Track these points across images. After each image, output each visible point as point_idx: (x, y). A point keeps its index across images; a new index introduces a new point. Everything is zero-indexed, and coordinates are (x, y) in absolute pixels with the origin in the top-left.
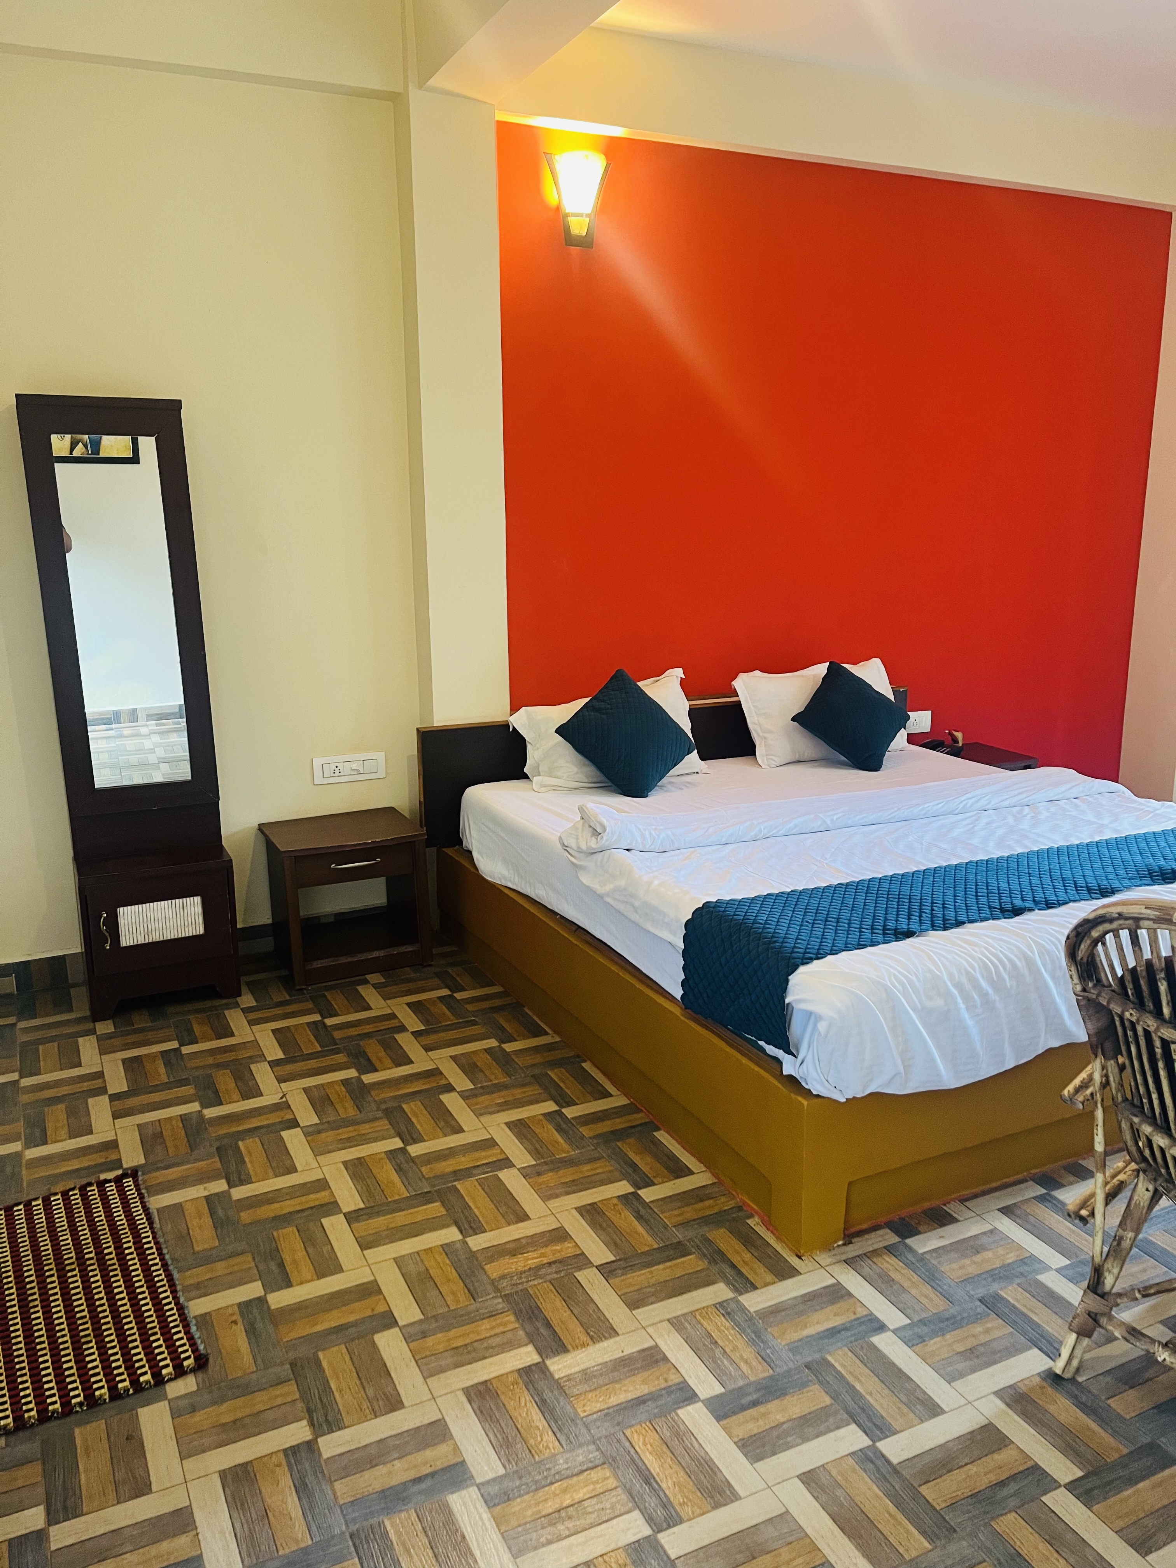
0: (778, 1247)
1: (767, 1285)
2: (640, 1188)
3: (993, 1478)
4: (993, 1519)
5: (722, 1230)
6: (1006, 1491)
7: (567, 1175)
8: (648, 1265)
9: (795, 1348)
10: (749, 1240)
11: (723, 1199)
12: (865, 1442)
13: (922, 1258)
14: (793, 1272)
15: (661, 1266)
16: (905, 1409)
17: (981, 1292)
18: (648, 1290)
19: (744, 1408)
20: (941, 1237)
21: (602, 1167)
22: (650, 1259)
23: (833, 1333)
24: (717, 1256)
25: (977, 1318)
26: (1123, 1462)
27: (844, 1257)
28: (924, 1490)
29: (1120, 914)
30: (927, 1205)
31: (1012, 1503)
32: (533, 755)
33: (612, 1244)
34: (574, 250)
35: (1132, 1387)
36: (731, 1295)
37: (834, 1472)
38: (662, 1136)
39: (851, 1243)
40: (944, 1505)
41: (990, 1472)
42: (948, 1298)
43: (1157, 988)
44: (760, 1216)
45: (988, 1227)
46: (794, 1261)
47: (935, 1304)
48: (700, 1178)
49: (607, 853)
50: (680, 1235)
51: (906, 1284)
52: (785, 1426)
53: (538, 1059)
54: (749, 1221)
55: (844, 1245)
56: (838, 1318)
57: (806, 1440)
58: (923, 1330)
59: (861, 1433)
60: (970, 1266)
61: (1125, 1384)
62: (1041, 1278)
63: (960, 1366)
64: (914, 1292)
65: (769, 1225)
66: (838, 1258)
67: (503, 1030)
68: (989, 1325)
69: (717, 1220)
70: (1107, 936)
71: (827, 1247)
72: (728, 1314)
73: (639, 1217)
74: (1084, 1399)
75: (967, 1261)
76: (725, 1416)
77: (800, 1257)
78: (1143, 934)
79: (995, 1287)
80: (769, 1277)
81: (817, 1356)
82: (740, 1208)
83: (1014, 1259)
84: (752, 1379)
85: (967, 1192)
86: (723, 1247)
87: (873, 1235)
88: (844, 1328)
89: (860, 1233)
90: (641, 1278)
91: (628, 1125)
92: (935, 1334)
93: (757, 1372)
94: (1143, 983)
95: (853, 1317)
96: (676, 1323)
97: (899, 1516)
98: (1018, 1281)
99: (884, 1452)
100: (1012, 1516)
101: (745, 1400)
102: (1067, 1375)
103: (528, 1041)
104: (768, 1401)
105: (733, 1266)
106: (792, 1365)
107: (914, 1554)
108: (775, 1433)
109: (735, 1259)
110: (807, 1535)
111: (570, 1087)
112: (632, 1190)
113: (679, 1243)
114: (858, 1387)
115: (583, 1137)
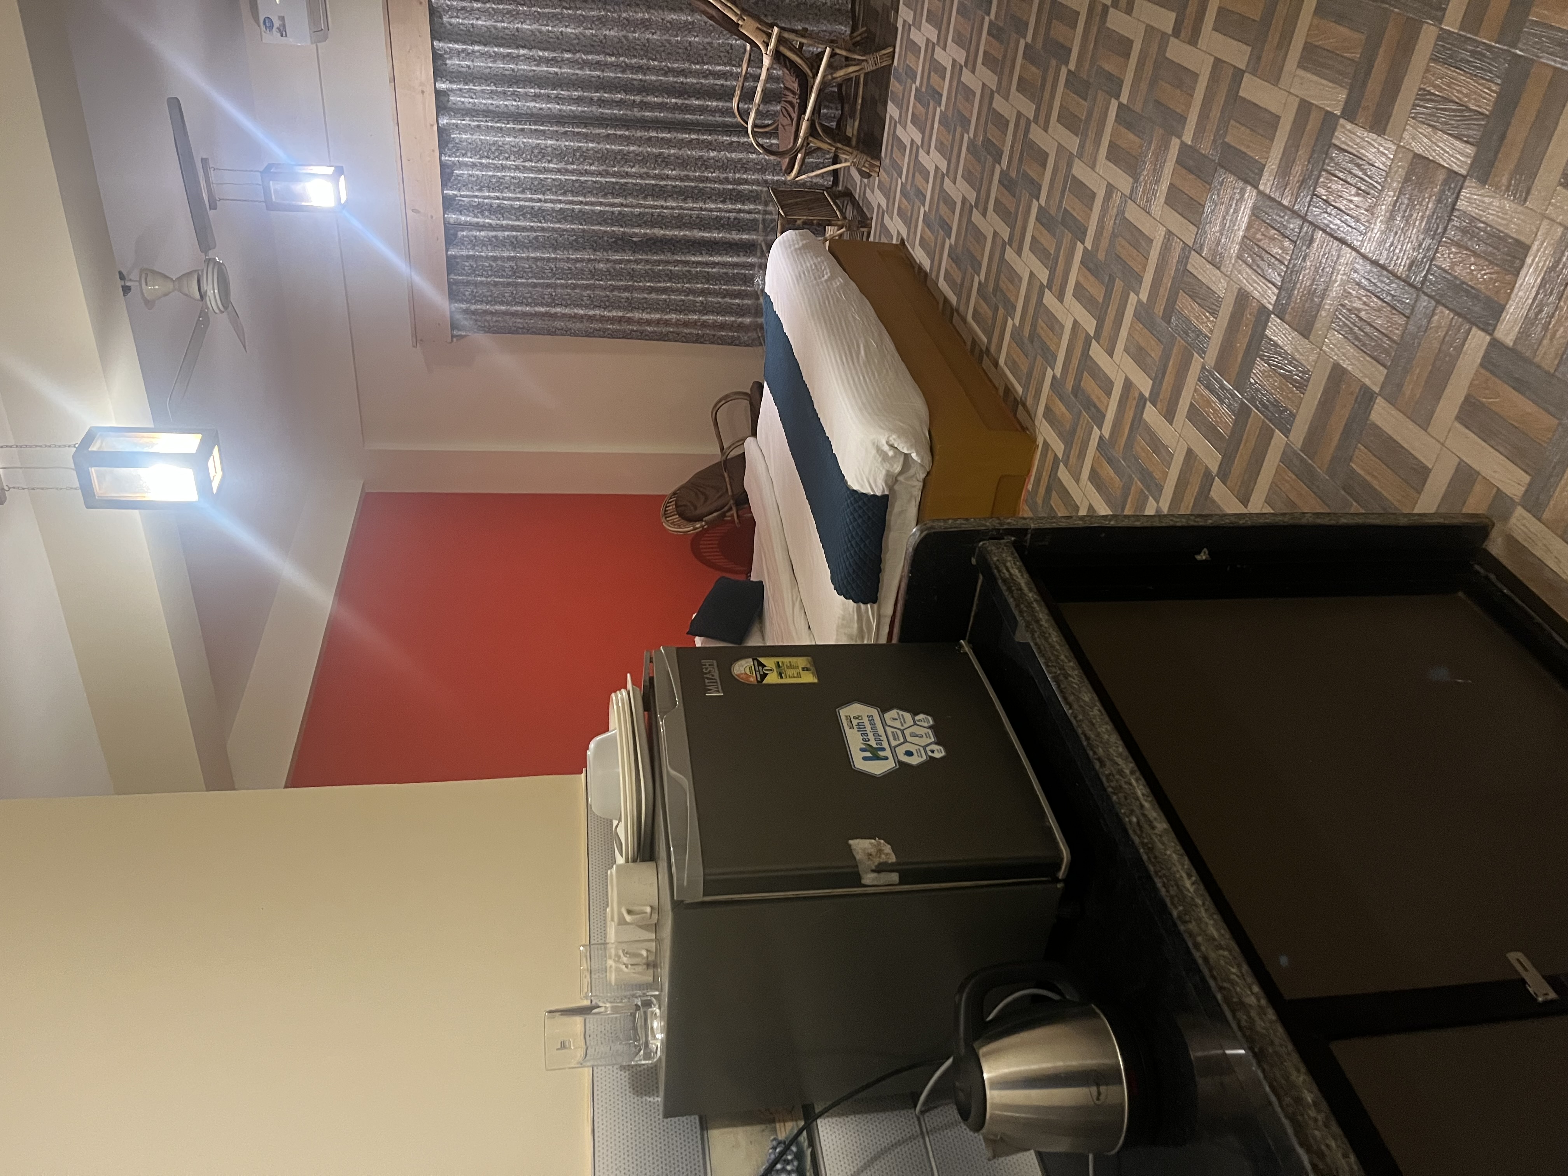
1: (1053, 451)
9: (1071, 409)
13: (1024, 387)
14: (1046, 442)
20: (1014, 385)
23: (1060, 398)
27: (1030, 420)
31: (1095, 261)
36: (1061, 463)
39: (1027, 427)
51: (1035, 383)
55: (1028, 429)
66: (1034, 427)
68: (1040, 330)
71: (1031, 436)
72: (1068, 457)
76: (1102, 413)
77: (1039, 445)
80: (1050, 452)
84: (1087, 417)
95: (1053, 394)
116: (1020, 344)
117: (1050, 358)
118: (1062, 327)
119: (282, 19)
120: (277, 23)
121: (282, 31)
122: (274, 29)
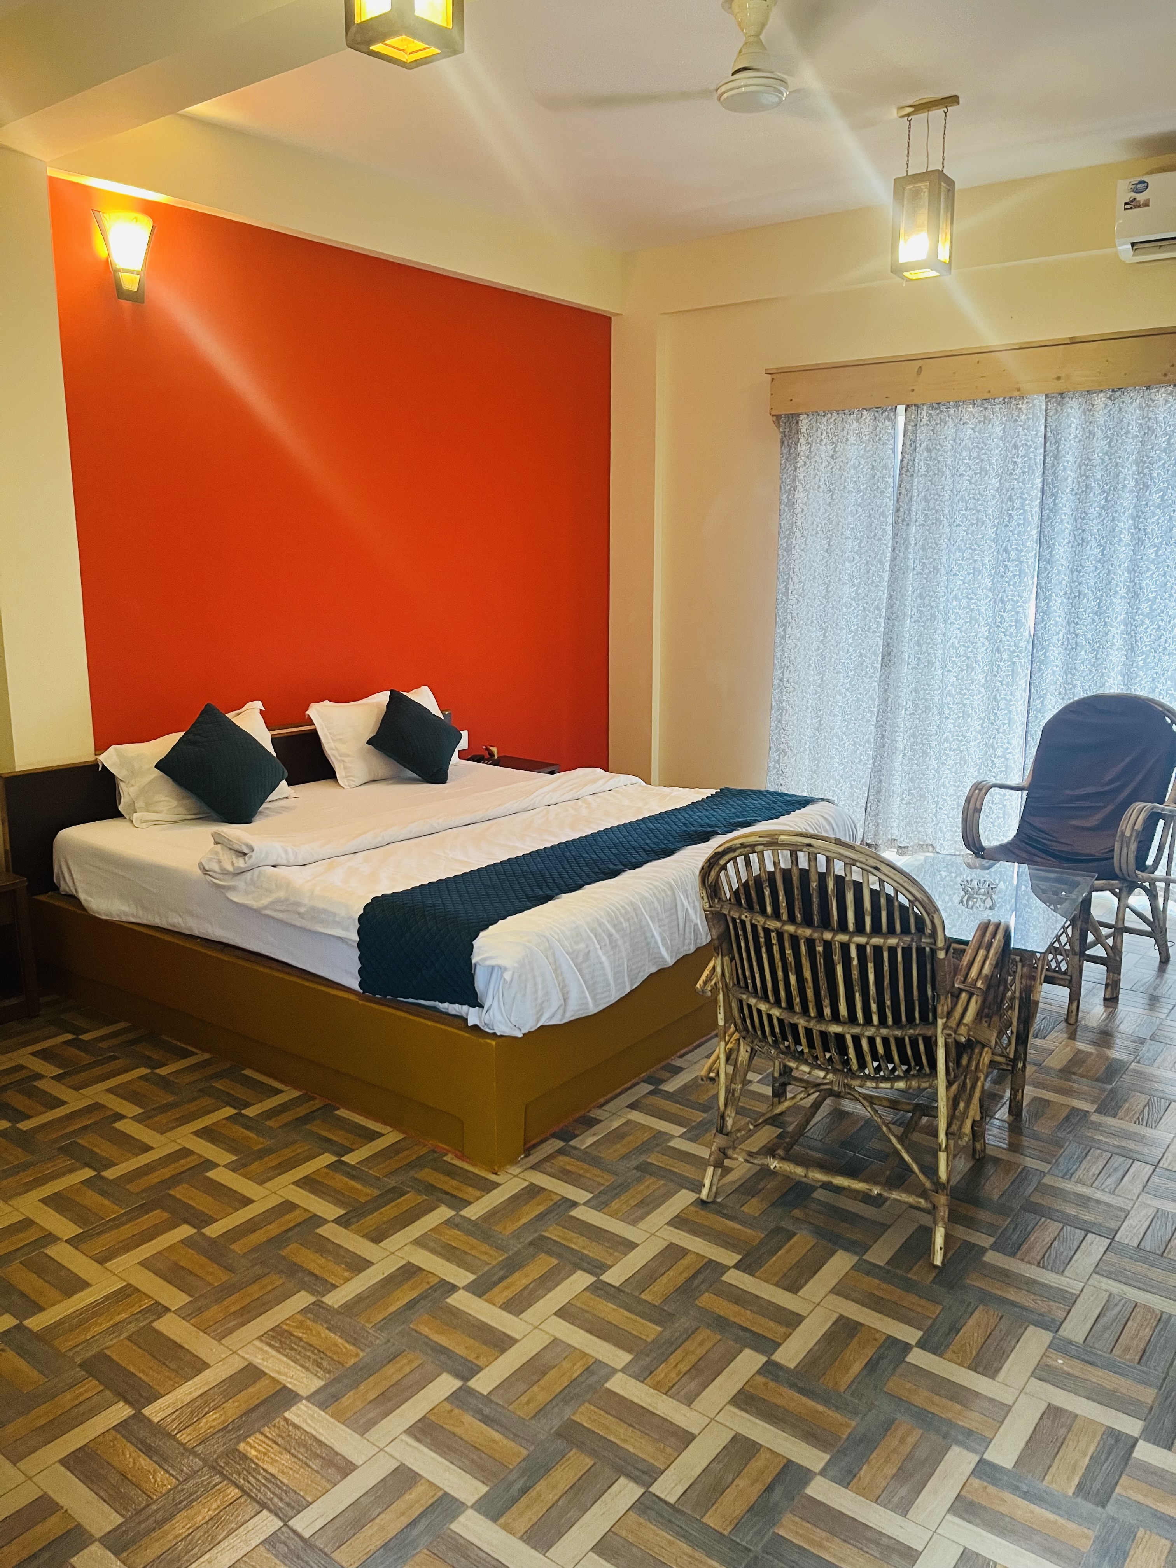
0: (475, 1170)
1: (478, 1198)
2: (343, 1156)
3: (686, 1275)
4: (695, 1300)
5: (427, 1170)
6: (696, 1282)
7: (272, 1160)
8: (377, 1209)
9: (517, 1235)
10: (452, 1172)
11: (416, 1148)
12: (591, 1279)
13: (585, 1152)
14: (496, 1185)
15: (388, 1207)
16: (612, 1251)
17: (634, 1163)
18: (385, 1226)
19: (495, 1284)
20: (594, 1135)
21: (301, 1148)
22: (376, 1204)
23: (541, 1217)
24: (430, 1189)
25: (639, 1180)
26: (762, 1243)
27: (529, 1165)
28: (643, 1296)
29: (741, 844)
30: (577, 1115)
31: (703, 1287)
32: (127, 792)
33: (338, 1202)
34: (125, 303)
35: (753, 1197)
36: (454, 1213)
37: (578, 1304)
38: (343, 1113)
39: (529, 1155)
40: (659, 1302)
41: (682, 1272)
42: (614, 1173)
43: (763, 893)
44: (453, 1153)
45: (623, 1121)
46: (493, 1177)
47: (607, 1180)
48: (391, 1137)
49: (257, 870)
50: (392, 1182)
51: (581, 1172)
52: (531, 1286)
53: (197, 1076)
54: (445, 1158)
55: (526, 1157)
56: (540, 1207)
57: (550, 1290)
58: (603, 1198)
59: (586, 1275)
60: (621, 1148)
61: (749, 1195)
62: (671, 1144)
63: (639, 1213)
64: (588, 1175)
65: (463, 1157)
66: (525, 1167)
67: (149, 1058)
68: (647, 1183)
69: (419, 1163)
70: (728, 865)
71: (513, 1161)
72: (457, 1226)
73: (353, 1177)
74: (725, 1212)
75: (618, 1146)
76: (484, 1293)
77: (496, 1174)
78: (753, 857)
79: (643, 1158)
80: (478, 1193)
81: (536, 1235)
82: (434, 1151)
83: (649, 1136)
84: (494, 1263)
85: (602, 1100)
86: (432, 1181)
87: (544, 1145)
88: (549, 1211)
89: (534, 1146)
90: (372, 1220)
91: (308, 1111)
92: (614, 1198)
93: (496, 1258)
94: (753, 893)
95: (552, 1203)
96: (419, 1242)
97: (634, 1317)
98: (657, 1149)
99: (607, 1281)
100: (707, 1294)
101: (495, 1278)
102: (710, 1200)
103: (179, 1063)
104: (511, 1274)
105: (447, 1193)
106: (519, 1246)
107: (653, 1337)
108: (525, 1293)
109: (445, 1187)
110: (576, 1349)
111: (240, 1092)
112: (335, 1159)
113: (394, 1188)
114: (573, 1246)
115: (271, 1128)
116: (644, 1148)
117: (599, 1203)
118: (634, 1222)
119: (1146, 204)
120: (1141, 197)
121: (1131, 204)
122: (1133, 194)
